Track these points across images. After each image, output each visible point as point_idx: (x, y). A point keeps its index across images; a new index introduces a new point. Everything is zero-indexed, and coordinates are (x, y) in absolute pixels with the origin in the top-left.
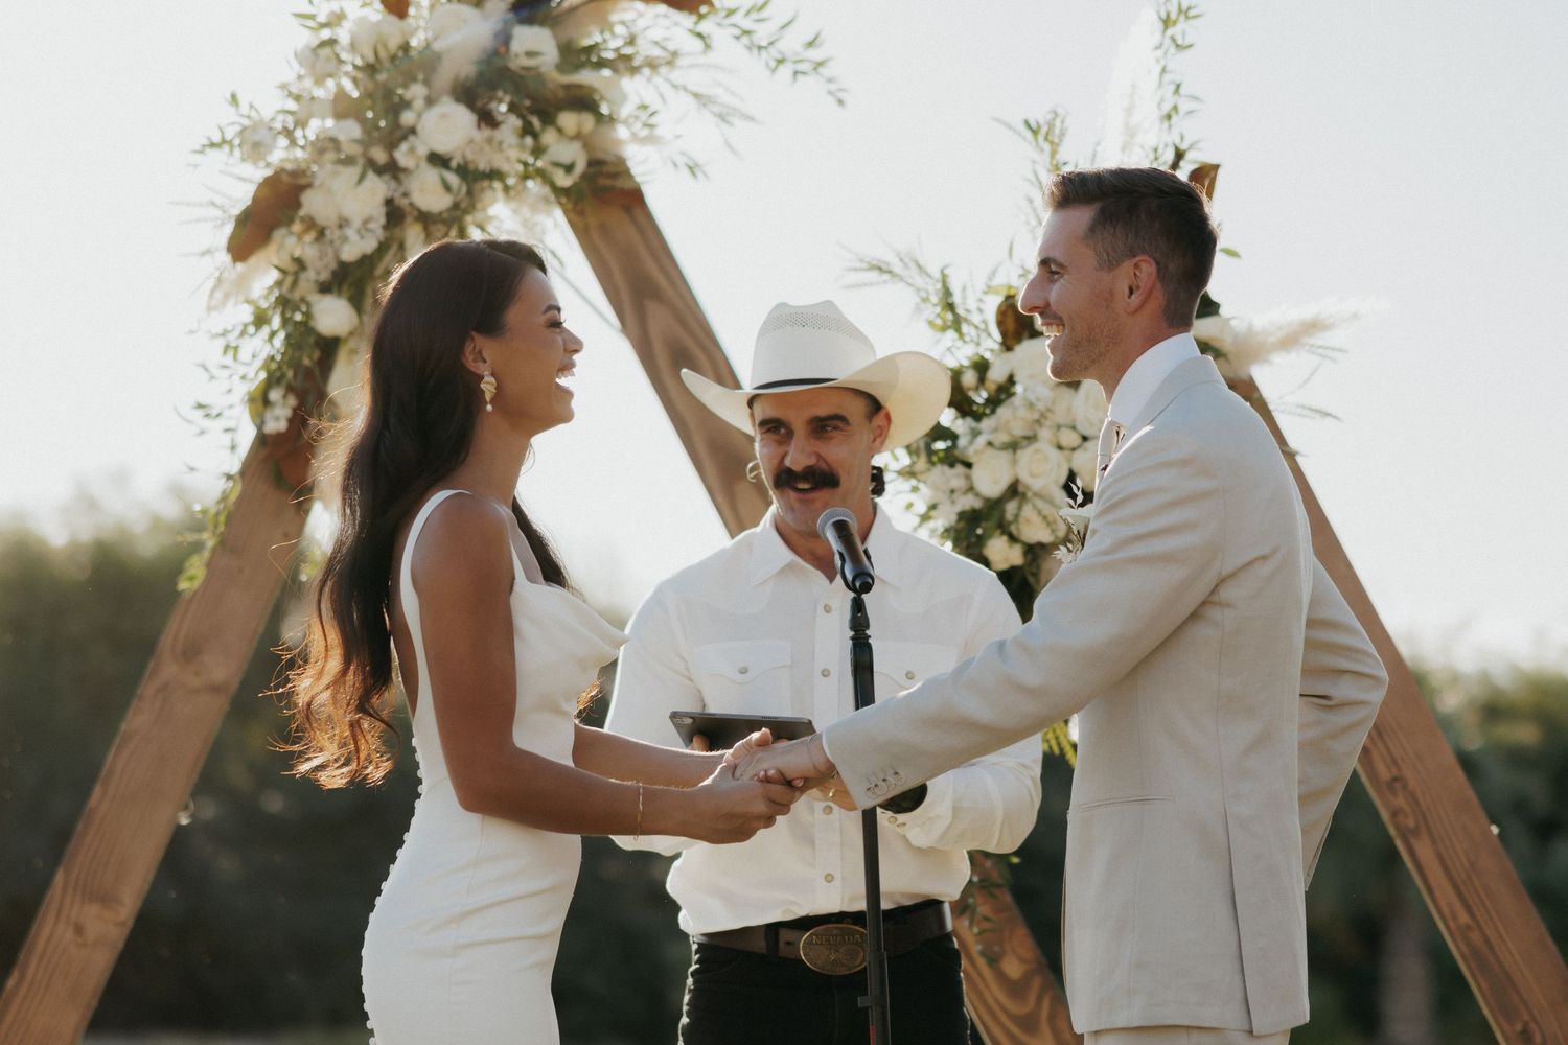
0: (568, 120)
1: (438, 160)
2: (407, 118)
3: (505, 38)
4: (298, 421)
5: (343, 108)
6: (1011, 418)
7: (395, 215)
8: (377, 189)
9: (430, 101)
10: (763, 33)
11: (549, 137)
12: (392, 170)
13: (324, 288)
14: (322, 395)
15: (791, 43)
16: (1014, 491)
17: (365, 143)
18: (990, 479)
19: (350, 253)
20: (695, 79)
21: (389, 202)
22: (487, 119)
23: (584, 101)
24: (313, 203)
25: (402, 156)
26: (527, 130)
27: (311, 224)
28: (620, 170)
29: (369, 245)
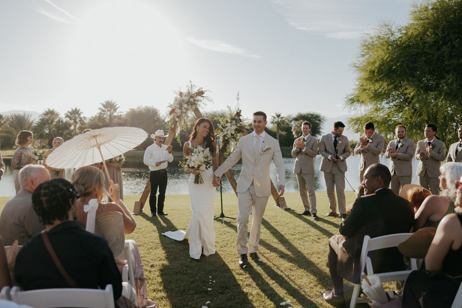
0: (194, 105)
1: (185, 108)
2: (182, 105)
3: (189, 99)
4: (175, 126)
5: (178, 104)
6: (227, 129)
7: (182, 112)
8: (180, 110)
9: (184, 104)
10: (208, 98)
11: (193, 106)
12: (181, 109)
13: (176, 117)
14: (176, 125)
15: (210, 99)
16: (227, 134)
17: (179, 107)
18: (225, 133)
19: (178, 115)
20: (203, 102)
21: (181, 111)
22: (188, 105)
23: (195, 104)
24: (176, 111)
25: (182, 108)
26: (191, 106)
27: (175, 112)
28: (198, 108)
29: (180, 114)
